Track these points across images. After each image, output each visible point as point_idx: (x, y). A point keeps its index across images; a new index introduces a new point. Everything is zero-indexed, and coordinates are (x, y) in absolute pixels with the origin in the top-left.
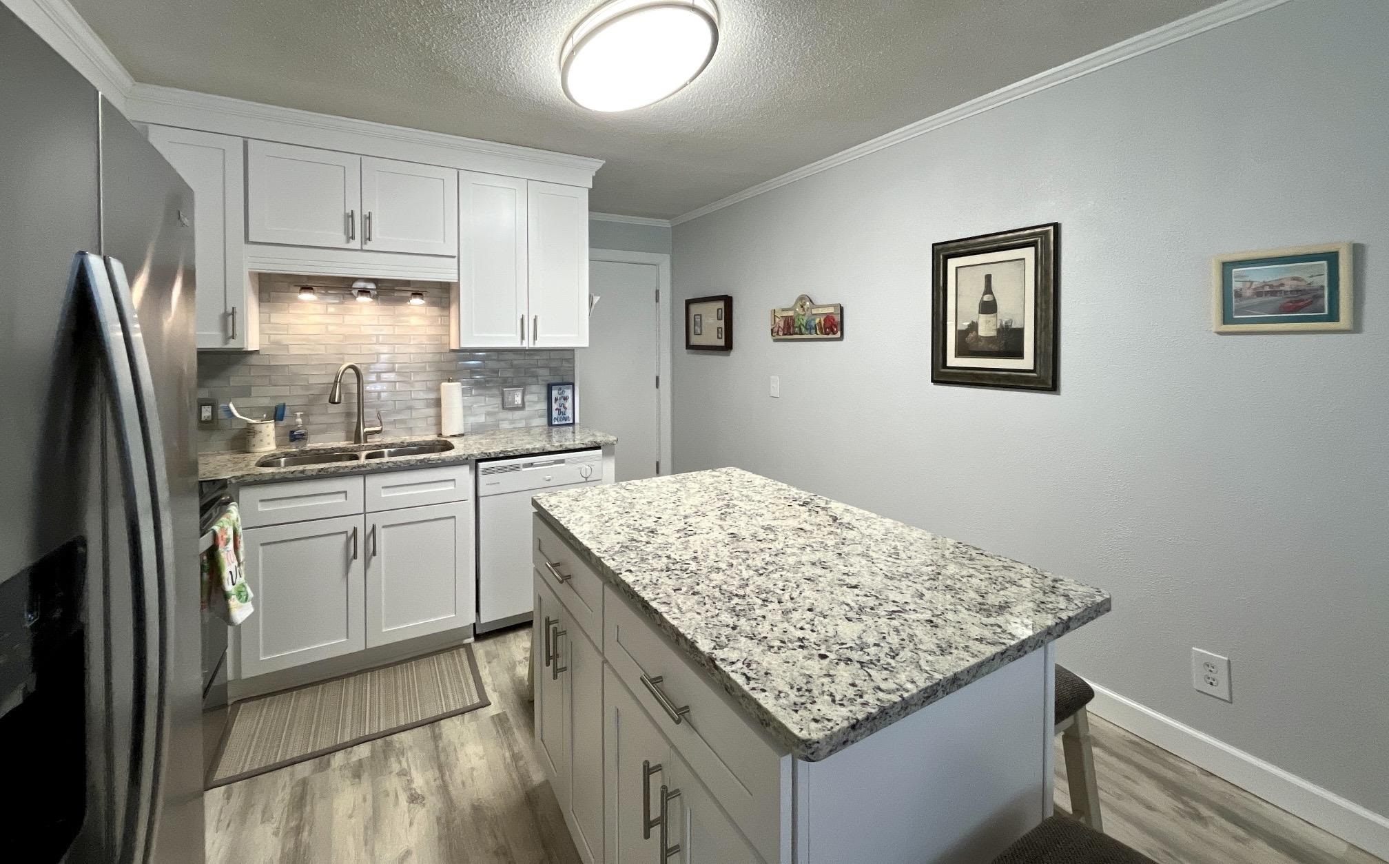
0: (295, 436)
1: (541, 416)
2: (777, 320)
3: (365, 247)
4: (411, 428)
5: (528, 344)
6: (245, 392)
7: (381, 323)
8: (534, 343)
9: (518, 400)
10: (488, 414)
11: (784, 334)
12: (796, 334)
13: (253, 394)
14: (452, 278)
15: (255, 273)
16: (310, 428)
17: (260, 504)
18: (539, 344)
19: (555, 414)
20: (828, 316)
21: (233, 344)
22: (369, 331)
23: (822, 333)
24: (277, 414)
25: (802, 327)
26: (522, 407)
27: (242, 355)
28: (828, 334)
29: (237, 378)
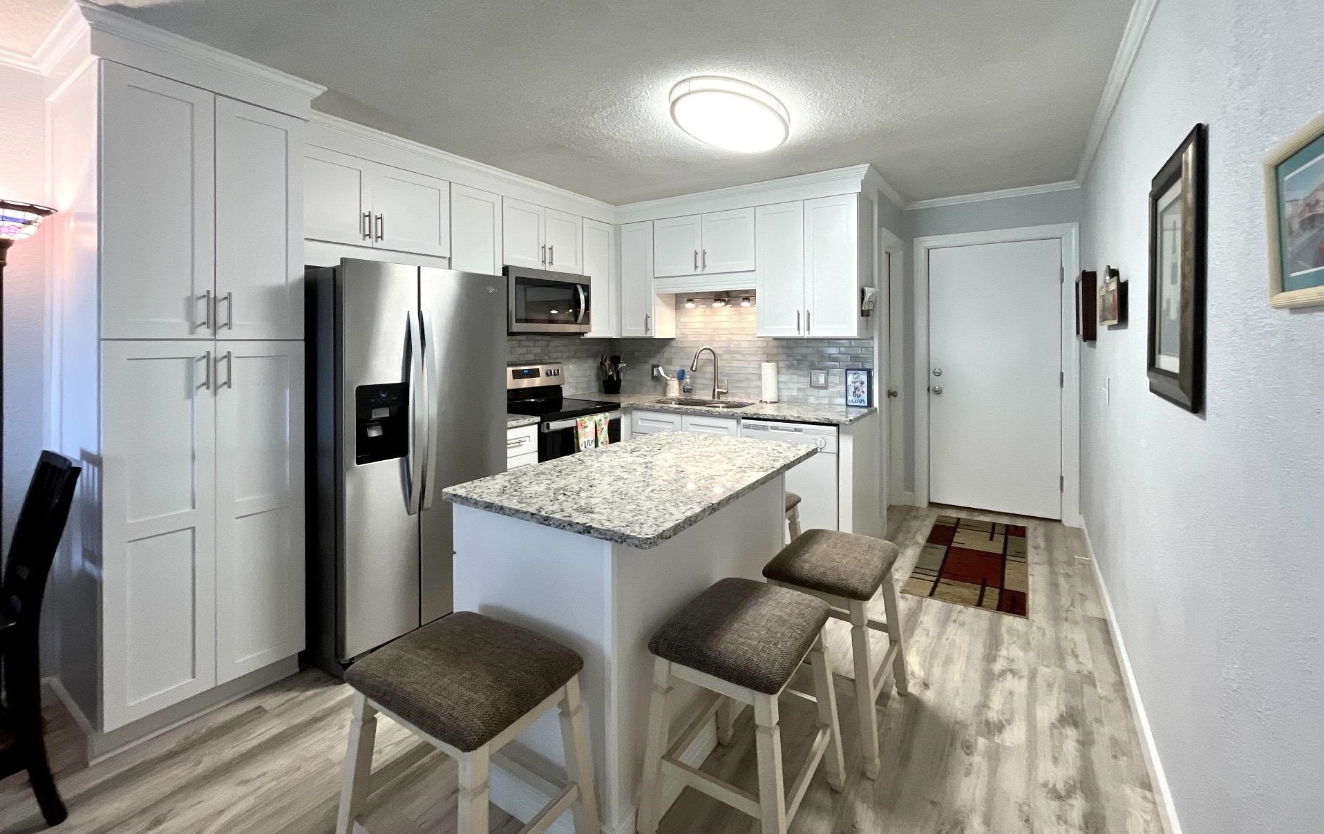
0: (687, 391)
1: (840, 397)
3: (704, 272)
5: (804, 334)
6: (670, 362)
8: (809, 333)
9: (822, 380)
10: (799, 389)
13: (674, 363)
16: (694, 387)
18: (815, 333)
19: (851, 396)
20: (1113, 294)
21: (649, 334)
22: (725, 325)
23: (1113, 319)
24: (681, 376)
25: (1107, 310)
26: (825, 388)
27: (664, 342)
29: (667, 353)
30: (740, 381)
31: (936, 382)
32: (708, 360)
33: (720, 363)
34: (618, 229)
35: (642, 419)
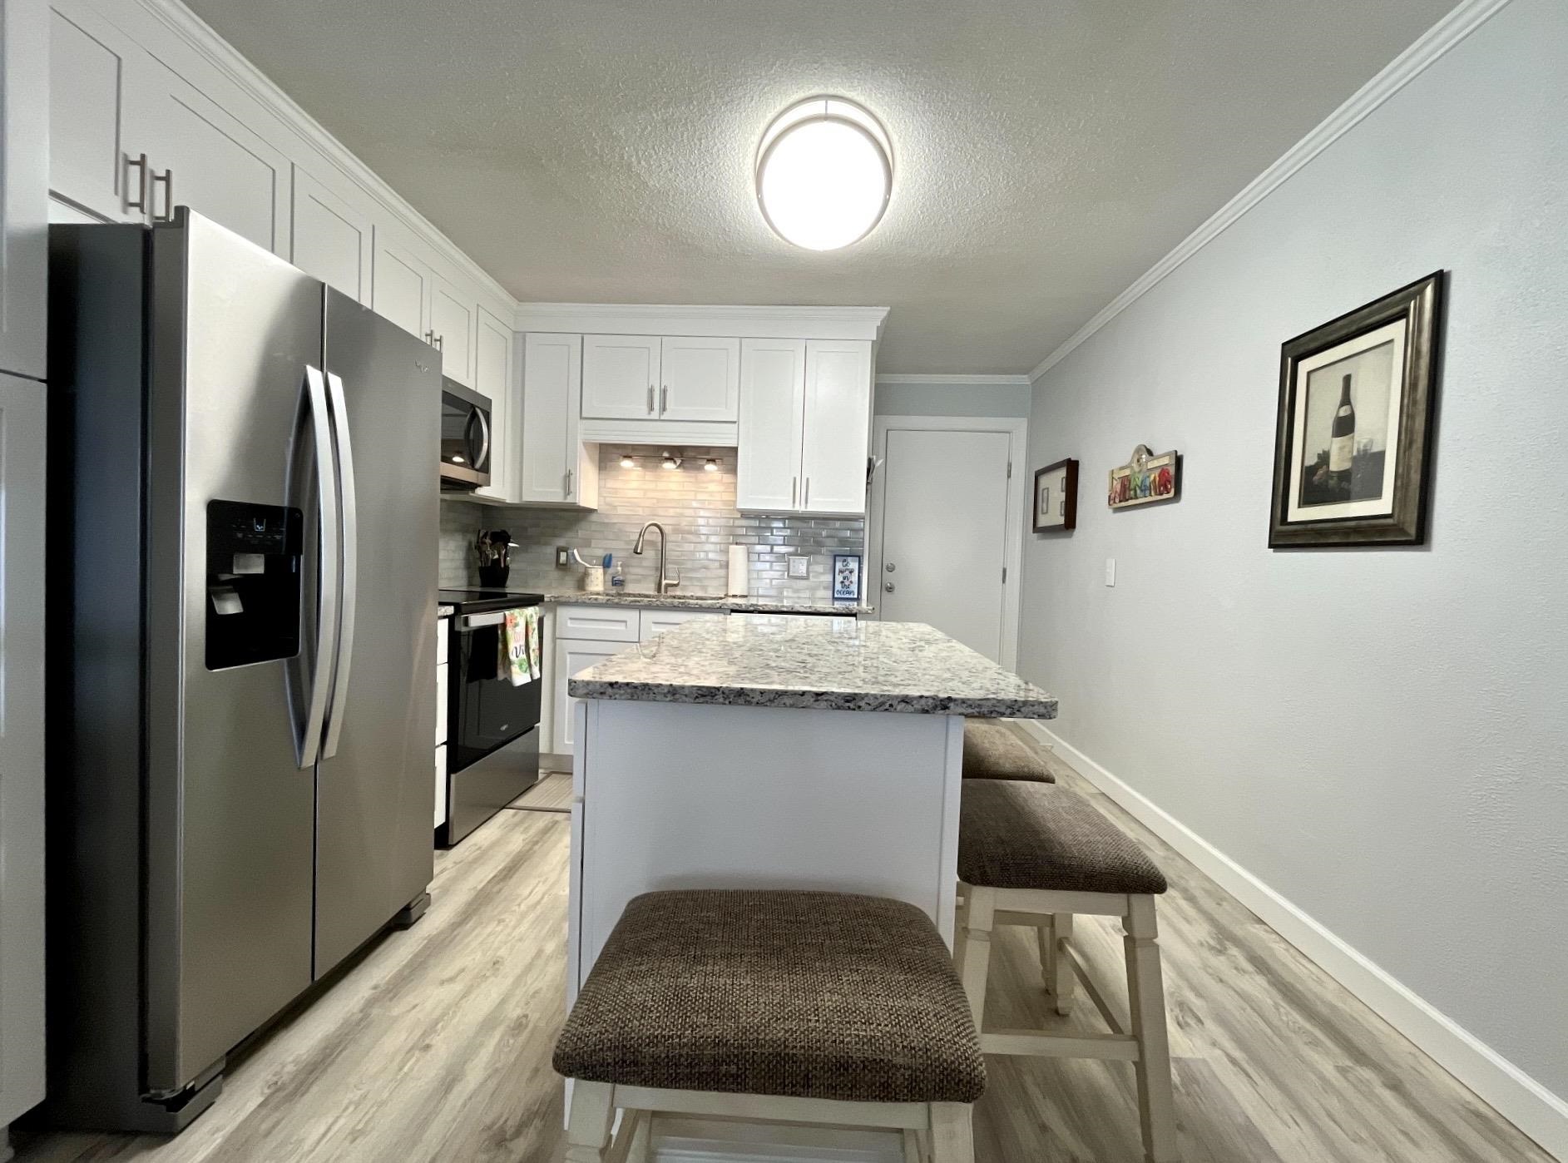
0: (618, 583)
1: (825, 588)
2: (1115, 482)
3: (662, 418)
4: (704, 586)
5: (800, 508)
6: (587, 543)
7: (685, 489)
8: (807, 507)
9: (803, 569)
11: (1120, 501)
12: (1131, 499)
13: (593, 545)
14: (733, 444)
15: (595, 444)
16: (629, 577)
17: (569, 621)
18: (813, 507)
19: (838, 587)
20: (1163, 469)
21: (570, 500)
22: (675, 496)
23: (1156, 495)
24: (607, 563)
25: (1137, 488)
26: (807, 577)
27: (584, 513)
28: (1161, 494)
29: (582, 532)
30: (693, 570)
31: (889, 578)
32: (652, 543)
33: (669, 546)
34: (520, 337)
35: (571, 619)
